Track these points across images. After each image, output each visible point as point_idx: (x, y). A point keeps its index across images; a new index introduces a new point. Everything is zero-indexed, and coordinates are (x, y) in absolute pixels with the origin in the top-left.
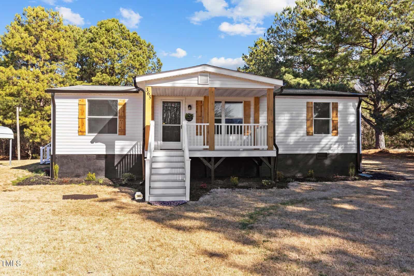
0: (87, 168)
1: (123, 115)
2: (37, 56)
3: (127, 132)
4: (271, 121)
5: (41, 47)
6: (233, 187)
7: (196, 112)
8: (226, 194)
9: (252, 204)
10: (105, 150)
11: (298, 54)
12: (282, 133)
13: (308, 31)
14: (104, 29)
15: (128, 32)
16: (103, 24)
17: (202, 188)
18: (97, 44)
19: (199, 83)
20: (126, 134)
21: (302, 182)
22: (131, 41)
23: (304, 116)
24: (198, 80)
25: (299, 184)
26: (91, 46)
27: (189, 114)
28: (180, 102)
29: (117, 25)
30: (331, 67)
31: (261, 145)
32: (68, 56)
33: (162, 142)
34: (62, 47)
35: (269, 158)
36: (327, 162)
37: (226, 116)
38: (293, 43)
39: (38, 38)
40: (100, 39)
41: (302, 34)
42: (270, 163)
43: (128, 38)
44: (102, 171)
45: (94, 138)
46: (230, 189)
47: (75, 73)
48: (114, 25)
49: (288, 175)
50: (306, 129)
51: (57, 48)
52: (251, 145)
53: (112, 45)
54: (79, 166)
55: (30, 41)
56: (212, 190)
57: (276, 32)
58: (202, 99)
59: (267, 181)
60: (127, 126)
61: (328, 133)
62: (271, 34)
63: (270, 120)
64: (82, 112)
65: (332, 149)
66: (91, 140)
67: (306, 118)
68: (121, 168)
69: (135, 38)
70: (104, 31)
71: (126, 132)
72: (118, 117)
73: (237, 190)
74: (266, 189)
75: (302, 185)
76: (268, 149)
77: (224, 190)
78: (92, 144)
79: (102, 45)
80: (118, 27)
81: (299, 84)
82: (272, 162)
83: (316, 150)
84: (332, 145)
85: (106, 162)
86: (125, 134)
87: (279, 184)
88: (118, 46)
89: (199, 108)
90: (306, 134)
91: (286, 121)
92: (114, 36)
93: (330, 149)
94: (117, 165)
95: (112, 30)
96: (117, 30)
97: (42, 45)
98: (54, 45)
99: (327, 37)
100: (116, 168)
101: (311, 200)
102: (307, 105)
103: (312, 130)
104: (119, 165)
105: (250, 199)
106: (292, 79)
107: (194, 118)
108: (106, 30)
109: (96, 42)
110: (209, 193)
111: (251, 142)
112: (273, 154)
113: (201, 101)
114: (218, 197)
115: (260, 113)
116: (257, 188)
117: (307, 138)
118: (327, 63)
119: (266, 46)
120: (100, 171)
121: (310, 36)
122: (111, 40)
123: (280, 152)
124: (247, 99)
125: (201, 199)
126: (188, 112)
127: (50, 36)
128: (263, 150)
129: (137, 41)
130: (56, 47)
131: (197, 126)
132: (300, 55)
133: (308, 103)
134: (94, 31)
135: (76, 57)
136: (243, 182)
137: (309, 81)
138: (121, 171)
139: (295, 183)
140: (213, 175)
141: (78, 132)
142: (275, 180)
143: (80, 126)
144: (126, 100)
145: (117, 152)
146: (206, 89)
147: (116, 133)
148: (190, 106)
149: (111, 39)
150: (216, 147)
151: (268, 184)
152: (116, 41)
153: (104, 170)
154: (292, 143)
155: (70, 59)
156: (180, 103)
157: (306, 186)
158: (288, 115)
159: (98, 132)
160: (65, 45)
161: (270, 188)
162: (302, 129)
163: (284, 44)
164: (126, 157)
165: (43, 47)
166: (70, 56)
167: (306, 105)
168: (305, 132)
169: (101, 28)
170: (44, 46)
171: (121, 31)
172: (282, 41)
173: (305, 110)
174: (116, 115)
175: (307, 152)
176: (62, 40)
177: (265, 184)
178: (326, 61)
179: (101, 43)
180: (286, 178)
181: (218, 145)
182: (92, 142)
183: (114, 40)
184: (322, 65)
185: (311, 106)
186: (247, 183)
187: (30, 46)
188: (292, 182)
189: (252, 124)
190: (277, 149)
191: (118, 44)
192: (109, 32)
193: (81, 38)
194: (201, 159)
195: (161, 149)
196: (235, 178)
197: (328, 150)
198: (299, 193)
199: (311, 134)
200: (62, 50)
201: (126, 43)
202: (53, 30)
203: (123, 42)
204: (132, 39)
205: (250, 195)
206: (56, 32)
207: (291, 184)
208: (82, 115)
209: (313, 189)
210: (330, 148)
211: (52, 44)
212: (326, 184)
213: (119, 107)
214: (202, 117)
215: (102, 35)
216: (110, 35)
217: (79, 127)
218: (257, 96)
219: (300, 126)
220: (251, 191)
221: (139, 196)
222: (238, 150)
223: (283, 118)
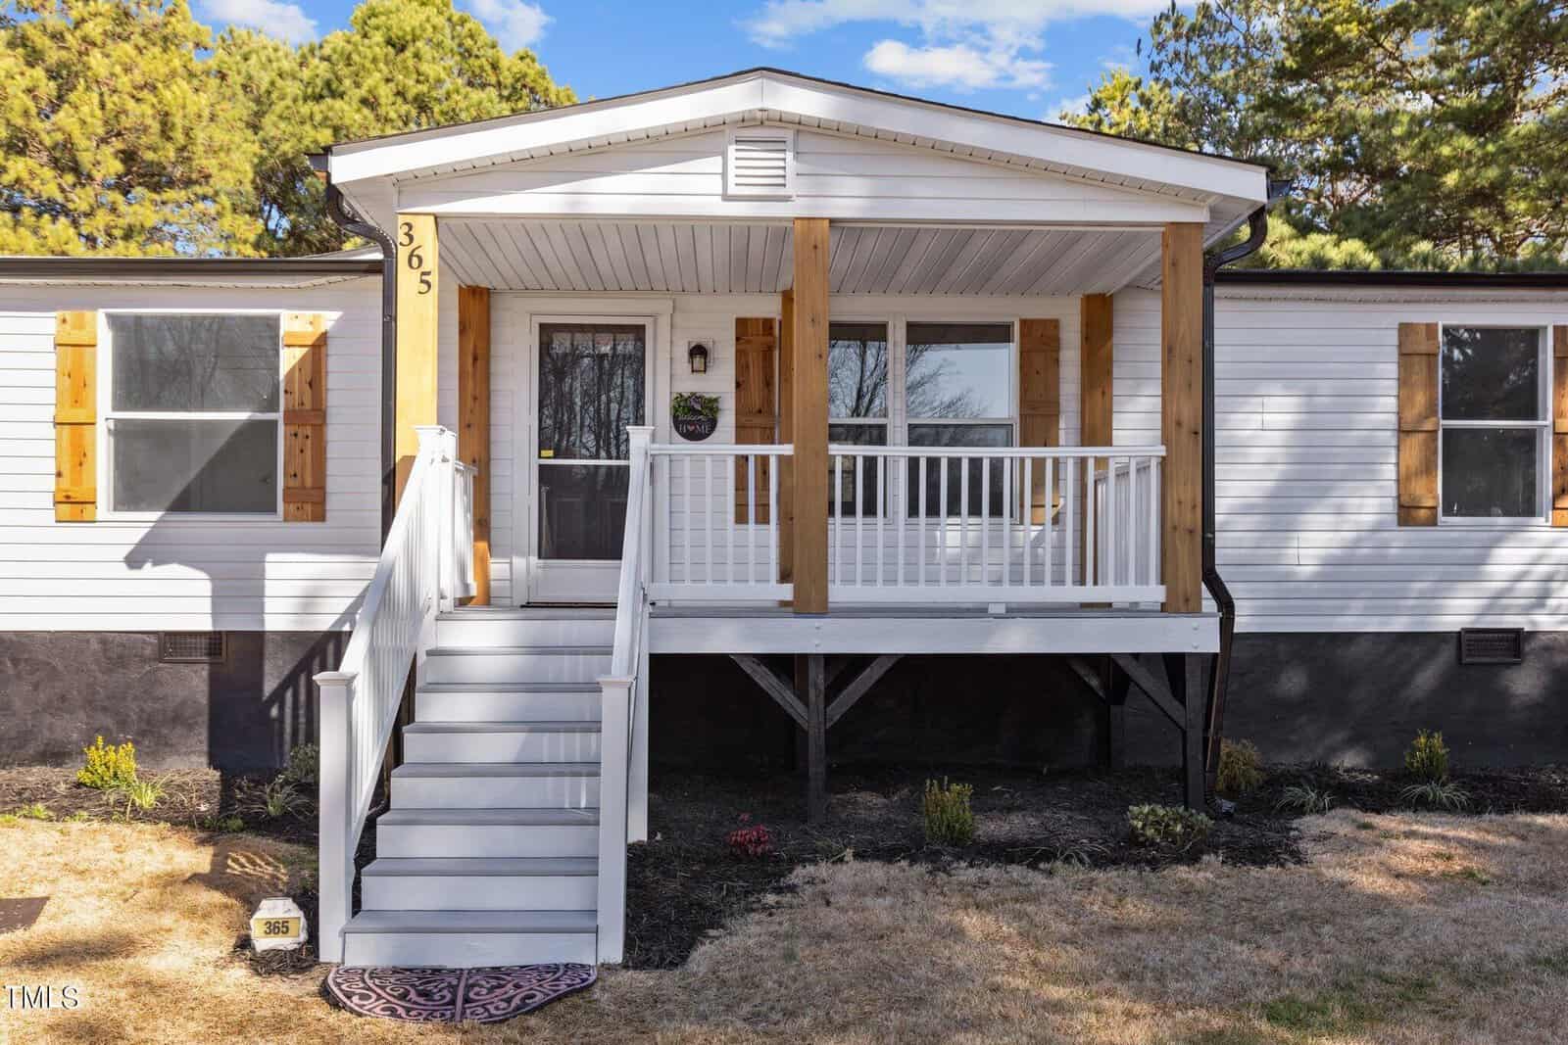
0: (105, 709)
1: (308, 406)
2: (65, 161)
3: (332, 503)
4: (1185, 430)
5: (82, 117)
6: (939, 853)
7: (738, 385)
8: (881, 911)
9: (1057, 1007)
10: (206, 605)
11: (1309, 130)
12: (1247, 510)
13: (1364, 10)
14: (378, 37)
15: (490, 52)
16: (374, 15)
17: (738, 855)
18: (346, 107)
19: (732, 190)
20: (328, 515)
21: (1378, 812)
22: (506, 93)
23: (1384, 408)
24: (724, 175)
25: (1366, 826)
26: (318, 118)
27: (696, 397)
28: (642, 328)
29: (440, 21)
30: (1493, 173)
31: (1121, 578)
32: (210, 164)
33: (534, 560)
34: (178, 120)
35: (1174, 664)
36: (1525, 683)
37: (910, 410)
38: (1282, 73)
39: (64, 78)
40: (358, 85)
41: (1328, 28)
42: (1178, 690)
43: (493, 80)
44: (190, 727)
45: (147, 536)
46: (920, 869)
47: (245, 242)
48: (428, 20)
49: (1287, 760)
50: (1392, 489)
51: (156, 127)
52: (1059, 581)
53: (414, 113)
54: (63, 698)
55: (29, 91)
56: (799, 871)
57: (1196, 30)
58: (768, 307)
59: (1161, 812)
60: (332, 468)
61: (1529, 509)
62: (1171, 46)
63: (1179, 424)
64: (75, 385)
65: (1552, 602)
66: (128, 549)
67: (1393, 418)
68: (302, 712)
69: (525, 76)
70: (378, 44)
71: (329, 506)
72: (279, 416)
73: (966, 874)
74: (1154, 864)
75: (1388, 835)
76: (1165, 609)
77: (877, 871)
78: (135, 573)
79: (366, 111)
80: (448, 31)
81: (1319, 261)
82: (1194, 686)
83: (1457, 613)
84: (1554, 585)
85: (214, 681)
86: (320, 516)
87: (1237, 830)
88: (443, 113)
89: (754, 360)
90: (1395, 518)
91: (1277, 438)
92: (424, 67)
93: (1543, 606)
94: (278, 696)
95: (420, 44)
96: (439, 45)
97: (85, 109)
98: (141, 112)
99: (1467, 24)
100: (274, 712)
101: (1489, 977)
102: (1400, 346)
103: (1432, 491)
104: (289, 695)
105: (1044, 958)
106: (1282, 240)
107: (727, 420)
108: (389, 42)
109: (341, 96)
110: (771, 899)
111: (1059, 564)
112: (1198, 636)
113: (768, 324)
114: (828, 936)
115: (1118, 387)
116: (1099, 861)
117: (1402, 538)
118: (1469, 153)
119: (1146, 101)
120: (179, 730)
121: (1372, 34)
122: (414, 89)
123: (1242, 624)
124: (1038, 309)
125: (703, 957)
126: (691, 384)
127: (127, 70)
128: (1133, 611)
129: (532, 91)
130: (149, 121)
131: (742, 461)
132: (1316, 134)
133: (1405, 330)
134: (334, 50)
135: (248, 168)
136: (1010, 809)
137: (1374, 250)
138: (302, 727)
139: (1339, 822)
140: (816, 770)
141: (56, 503)
142: (1208, 806)
143: (66, 472)
144: (328, 319)
145: (278, 618)
146: (779, 233)
147: (273, 510)
148: (699, 351)
149: (411, 82)
150: (839, 593)
151: (1168, 834)
152: (434, 94)
153: (204, 719)
154: (1307, 571)
155: (224, 181)
156: (638, 331)
157: (1415, 845)
158: (1291, 402)
159: (167, 504)
160: (192, 109)
161: (1179, 860)
162: (1370, 489)
163: (1236, 89)
164: (331, 648)
165: (89, 120)
166: (223, 167)
167: (1395, 340)
168: (1390, 504)
169: (365, 36)
170: (93, 116)
171: (460, 45)
172: (1226, 72)
173: (1392, 369)
174: (272, 406)
175: (1399, 625)
176: (182, 86)
177: (1150, 832)
178: (1466, 142)
179: (364, 102)
180: (1276, 781)
181: (849, 580)
182: (134, 561)
183: (424, 88)
184: (1441, 167)
185: (1423, 348)
186: (1033, 822)
187: (26, 113)
188: (1321, 812)
189: (1067, 450)
190: (1226, 605)
191: (445, 106)
192: (403, 49)
193: (279, 82)
194: (747, 667)
195: (528, 605)
196: (955, 787)
197: (1527, 611)
198: (1377, 904)
199: (1423, 513)
200: (179, 136)
201: (480, 103)
202: (142, 42)
203: (466, 97)
204: (509, 81)
205: (1043, 912)
206: (157, 50)
207: (1311, 824)
208: (76, 402)
209: (1469, 874)
210: (1541, 598)
211: (131, 104)
212: (1544, 830)
213: (288, 359)
214: (771, 413)
215: (368, 65)
216: (406, 68)
217: (59, 475)
218: (1097, 287)
219: (1362, 468)
220: (1057, 881)
221: (275, 927)
222: (980, 611)
223: (1255, 420)
